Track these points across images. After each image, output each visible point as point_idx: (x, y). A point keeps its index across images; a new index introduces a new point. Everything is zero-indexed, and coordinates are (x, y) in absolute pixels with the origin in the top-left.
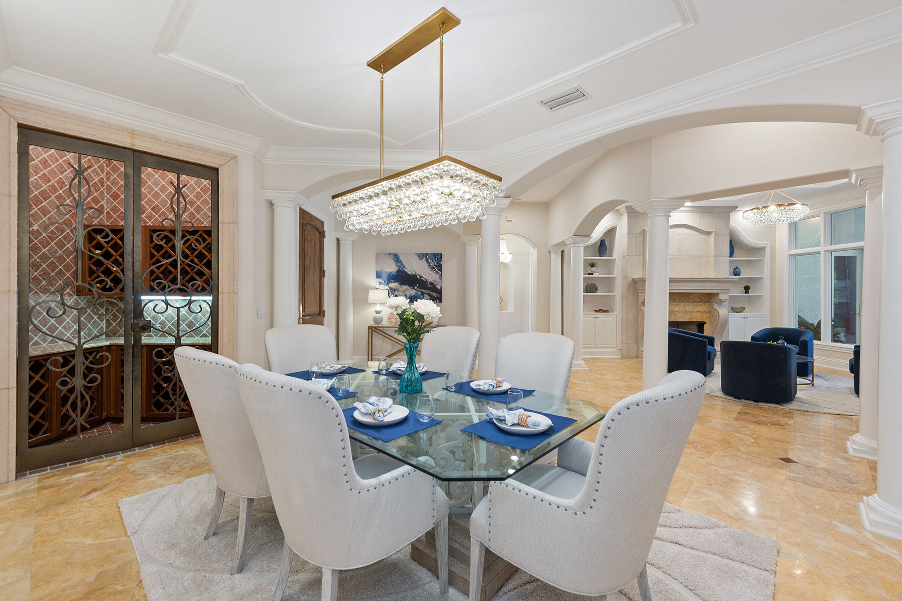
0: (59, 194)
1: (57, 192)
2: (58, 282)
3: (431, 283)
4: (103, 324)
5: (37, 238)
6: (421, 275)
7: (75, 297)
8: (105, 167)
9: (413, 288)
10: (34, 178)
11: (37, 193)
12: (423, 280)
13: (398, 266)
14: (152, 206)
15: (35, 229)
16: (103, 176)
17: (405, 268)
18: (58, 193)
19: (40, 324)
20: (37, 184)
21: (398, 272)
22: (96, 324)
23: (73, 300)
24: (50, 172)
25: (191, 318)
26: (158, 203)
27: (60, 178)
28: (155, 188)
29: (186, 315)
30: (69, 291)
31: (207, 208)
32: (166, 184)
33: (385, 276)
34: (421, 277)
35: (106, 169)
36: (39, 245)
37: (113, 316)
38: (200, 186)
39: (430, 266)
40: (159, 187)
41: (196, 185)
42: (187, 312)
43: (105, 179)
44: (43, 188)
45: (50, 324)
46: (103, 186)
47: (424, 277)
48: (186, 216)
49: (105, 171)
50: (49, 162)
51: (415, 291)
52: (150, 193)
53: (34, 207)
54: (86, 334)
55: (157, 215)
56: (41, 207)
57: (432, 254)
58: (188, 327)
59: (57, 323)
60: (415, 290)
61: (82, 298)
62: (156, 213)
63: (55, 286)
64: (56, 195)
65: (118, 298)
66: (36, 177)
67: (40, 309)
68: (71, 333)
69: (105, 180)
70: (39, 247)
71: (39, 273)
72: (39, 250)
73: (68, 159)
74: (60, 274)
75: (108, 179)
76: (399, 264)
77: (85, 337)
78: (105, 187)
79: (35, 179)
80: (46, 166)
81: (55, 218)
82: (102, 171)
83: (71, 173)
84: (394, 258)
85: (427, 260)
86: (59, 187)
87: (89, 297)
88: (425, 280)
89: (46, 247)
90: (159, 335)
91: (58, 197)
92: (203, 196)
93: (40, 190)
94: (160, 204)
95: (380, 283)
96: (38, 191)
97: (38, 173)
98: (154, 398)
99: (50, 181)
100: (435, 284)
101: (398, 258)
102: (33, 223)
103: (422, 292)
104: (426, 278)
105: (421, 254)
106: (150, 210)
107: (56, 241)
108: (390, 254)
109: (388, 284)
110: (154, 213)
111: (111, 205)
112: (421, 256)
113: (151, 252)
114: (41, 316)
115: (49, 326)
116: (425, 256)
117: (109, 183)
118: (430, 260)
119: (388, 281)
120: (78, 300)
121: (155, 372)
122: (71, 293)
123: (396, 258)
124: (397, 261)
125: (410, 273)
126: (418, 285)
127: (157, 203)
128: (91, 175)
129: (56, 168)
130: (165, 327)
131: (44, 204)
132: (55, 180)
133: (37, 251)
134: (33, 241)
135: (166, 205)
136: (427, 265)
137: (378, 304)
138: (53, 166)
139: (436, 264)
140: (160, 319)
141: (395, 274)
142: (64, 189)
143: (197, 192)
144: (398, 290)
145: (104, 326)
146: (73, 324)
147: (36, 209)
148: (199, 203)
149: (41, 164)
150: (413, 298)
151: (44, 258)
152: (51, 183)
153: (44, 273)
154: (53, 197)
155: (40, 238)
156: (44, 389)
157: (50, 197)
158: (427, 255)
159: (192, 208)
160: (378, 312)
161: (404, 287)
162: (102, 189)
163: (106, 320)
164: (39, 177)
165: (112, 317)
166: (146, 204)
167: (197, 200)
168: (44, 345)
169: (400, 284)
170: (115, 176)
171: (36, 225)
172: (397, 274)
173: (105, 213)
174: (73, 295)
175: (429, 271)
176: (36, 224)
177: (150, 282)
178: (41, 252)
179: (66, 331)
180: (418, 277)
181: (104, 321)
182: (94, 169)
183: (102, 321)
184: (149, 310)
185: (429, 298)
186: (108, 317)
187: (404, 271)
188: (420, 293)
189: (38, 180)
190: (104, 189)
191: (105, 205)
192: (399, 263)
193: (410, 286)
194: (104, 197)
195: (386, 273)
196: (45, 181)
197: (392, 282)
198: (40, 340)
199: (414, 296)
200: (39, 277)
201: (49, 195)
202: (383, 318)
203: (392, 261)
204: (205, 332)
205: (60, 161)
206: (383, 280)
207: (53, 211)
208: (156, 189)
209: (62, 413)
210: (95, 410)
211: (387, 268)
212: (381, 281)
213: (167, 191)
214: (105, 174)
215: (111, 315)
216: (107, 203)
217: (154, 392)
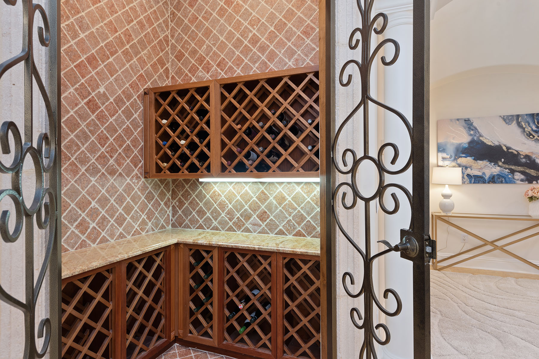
0: (127, 49)
1: (124, 46)
2: (126, 161)
3: (527, 157)
4: (169, 212)
5: (104, 104)
6: (509, 145)
7: (143, 179)
8: (170, 22)
9: (496, 163)
10: (100, 25)
11: (103, 45)
12: (512, 152)
13: (471, 135)
14: (217, 61)
15: (102, 91)
16: (168, 32)
17: (482, 136)
18: (125, 48)
19: (108, 215)
20: (104, 33)
21: (471, 142)
22: (163, 212)
23: (140, 183)
24: (118, 19)
25: (263, 207)
26: (224, 55)
27: (127, 29)
28: (220, 37)
29: (257, 203)
30: (137, 173)
31: (282, 51)
32: (232, 30)
33: (451, 150)
34: (508, 148)
35: (171, 24)
36: (106, 112)
37: (179, 203)
38: (273, 23)
39: (524, 131)
40: (225, 35)
41: (268, 22)
42: (258, 199)
43: (169, 36)
44: (109, 40)
45: (117, 214)
46: (168, 45)
47: (513, 147)
48: (257, 68)
49: (170, 28)
50: (116, 6)
51: (498, 168)
52: (214, 45)
53: (100, 62)
54: (153, 225)
55: (223, 71)
56: (107, 64)
57: (527, 115)
58: (260, 220)
59: (125, 213)
60: (499, 166)
61: (150, 180)
62: (221, 70)
63: (123, 165)
64: (122, 50)
65: (183, 180)
66: (102, 24)
67: (108, 196)
68: (139, 224)
69: (170, 38)
70: (106, 115)
71: (106, 149)
72: (105, 119)
73: (135, 6)
74: (128, 150)
75: (172, 36)
76: (472, 132)
77: (152, 228)
78: (170, 47)
79: (101, 27)
80: (112, 11)
81: (122, 79)
82: (167, 26)
83: (138, 25)
84: (465, 125)
85: (519, 124)
86: (126, 40)
87: (156, 179)
88: (516, 153)
89: (113, 115)
90: (226, 228)
91: (125, 52)
92: (277, 36)
93: (106, 42)
94: (226, 57)
95: (444, 159)
96: (105, 43)
97: (105, 19)
98: (227, 322)
99: (117, 32)
100: (533, 156)
101: (472, 124)
102: (100, 83)
103: (510, 169)
104: (517, 149)
105: (508, 116)
106: (215, 66)
107: (123, 109)
108: (458, 120)
109: (455, 159)
110: (219, 71)
111: (176, 67)
112: (507, 119)
113: (222, 116)
114: (109, 205)
115: (118, 216)
116: (515, 118)
117: (173, 41)
118: (523, 124)
119: (456, 155)
120: (146, 183)
121: (227, 284)
122: (139, 175)
123: (468, 124)
124: (469, 128)
125: (489, 144)
126: (503, 160)
127: (222, 56)
128: (157, 31)
129: (123, 16)
130: (233, 219)
131: (111, 60)
132: (122, 31)
133: (104, 121)
134: (100, 107)
135: (233, 58)
136: (518, 131)
137: (447, 186)
138: (119, 13)
139: (534, 128)
140: (228, 207)
141: (466, 146)
142: (131, 44)
143: (270, 32)
144: (470, 167)
145: (170, 215)
146: (141, 213)
147: (102, 66)
148: (272, 47)
149: (108, 8)
150: (496, 177)
151: (112, 129)
152: (117, 34)
153: (112, 149)
154: (120, 52)
155: (107, 104)
156: (107, 312)
157: (116, 52)
158: (518, 116)
159: (263, 55)
160: (446, 196)
161: (480, 162)
162: (167, 49)
163: (172, 207)
164: (105, 24)
165: (177, 203)
166: (211, 60)
167: (270, 42)
168: (112, 241)
169: (474, 159)
170: (179, 31)
171: (103, 87)
172: (469, 146)
173: (170, 78)
174: (141, 177)
175: (523, 138)
176: (103, 84)
177: (221, 158)
178: (108, 121)
179: (134, 222)
180: (504, 148)
181: (171, 208)
182: (159, 23)
183: (168, 208)
184: (215, 196)
185: (522, 177)
186: (174, 203)
187: (481, 141)
188: (507, 170)
189: (105, 28)
190: (169, 49)
191: (170, 69)
192: (472, 130)
193: (491, 161)
194: (169, 58)
195: (453, 144)
196: (111, 31)
197: (461, 157)
198: (108, 235)
199: (498, 175)
200: (106, 154)
201: (116, 49)
202: (454, 204)
203: (462, 129)
204: (281, 227)
205: (127, 8)
206: (447, 155)
207: (120, 69)
208: (222, 38)
209: (128, 343)
210: (162, 331)
211: (454, 138)
212: (445, 155)
213: (233, 38)
214: (169, 31)
215: (177, 201)
216: (172, 65)
217: (227, 313)
